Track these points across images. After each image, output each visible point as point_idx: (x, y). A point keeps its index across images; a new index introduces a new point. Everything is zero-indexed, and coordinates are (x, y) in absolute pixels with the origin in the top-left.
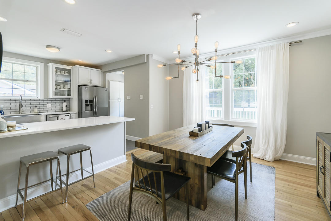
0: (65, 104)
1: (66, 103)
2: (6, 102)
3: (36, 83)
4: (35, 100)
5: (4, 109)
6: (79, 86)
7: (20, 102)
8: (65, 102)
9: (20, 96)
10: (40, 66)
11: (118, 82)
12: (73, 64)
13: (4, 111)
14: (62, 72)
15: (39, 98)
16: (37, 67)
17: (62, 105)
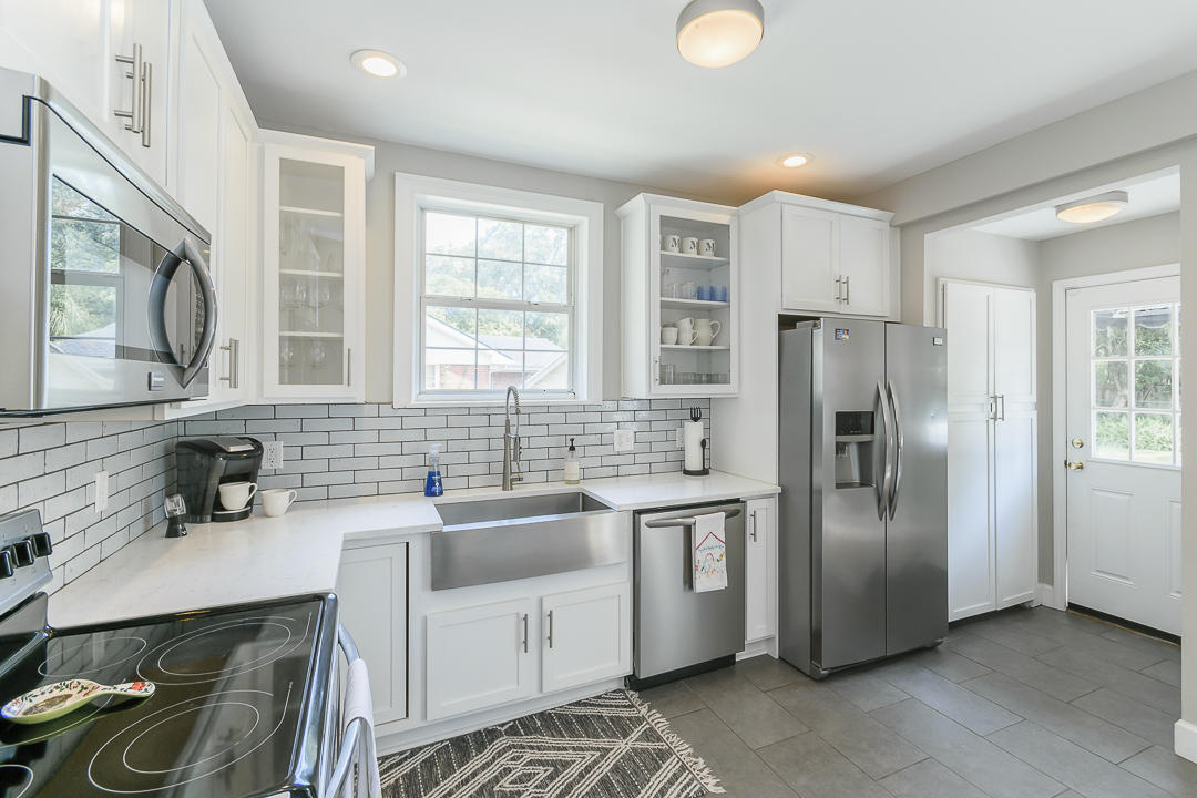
0: (694, 432)
1: (700, 424)
2: (453, 421)
3: (566, 315)
4: (566, 411)
5: (445, 459)
6: (787, 322)
7: (508, 421)
8: (696, 419)
9: (510, 390)
10: (586, 220)
11: (989, 290)
12: (740, 194)
13: (443, 474)
14: (688, 241)
15: (584, 397)
16: (572, 230)
17: (683, 435)
